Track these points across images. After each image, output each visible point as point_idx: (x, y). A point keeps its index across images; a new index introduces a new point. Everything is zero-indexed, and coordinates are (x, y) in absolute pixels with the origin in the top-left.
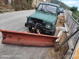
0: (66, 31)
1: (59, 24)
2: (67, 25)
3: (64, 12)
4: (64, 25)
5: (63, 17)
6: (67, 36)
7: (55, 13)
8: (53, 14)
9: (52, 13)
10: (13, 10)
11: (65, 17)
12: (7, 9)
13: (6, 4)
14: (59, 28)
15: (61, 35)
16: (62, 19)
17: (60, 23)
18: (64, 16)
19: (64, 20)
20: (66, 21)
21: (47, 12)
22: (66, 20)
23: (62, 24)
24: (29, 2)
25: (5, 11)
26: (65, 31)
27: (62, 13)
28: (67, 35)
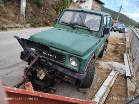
0: (127, 75)
1: (111, 54)
2: (129, 59)
3: (126, 31)
4: (123, 59)
5: (123, 41)
6: (127, 90)
7: (97, 29)
8: (91, 32)
9: (89, 30)
10: (28, 25)
11: (128, 40)
12: (17, 23)
13: (16, 15)
14: (109, 65)
15: (112, 85)
16: (120, 43)
17: (115, 52)
18: (126, 39)
19: (125, 46)
20: (128, 48)
21: (78, 28)
22: (128, 46)
23: (119, 55)
24: (60, 13)
25: (11, 28)
26: (123, 73)
27: (123, 32)
28: (128, 85)
